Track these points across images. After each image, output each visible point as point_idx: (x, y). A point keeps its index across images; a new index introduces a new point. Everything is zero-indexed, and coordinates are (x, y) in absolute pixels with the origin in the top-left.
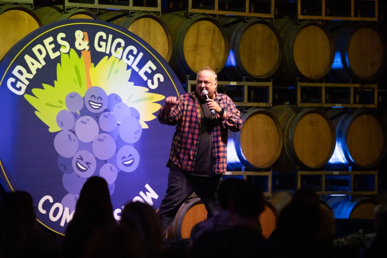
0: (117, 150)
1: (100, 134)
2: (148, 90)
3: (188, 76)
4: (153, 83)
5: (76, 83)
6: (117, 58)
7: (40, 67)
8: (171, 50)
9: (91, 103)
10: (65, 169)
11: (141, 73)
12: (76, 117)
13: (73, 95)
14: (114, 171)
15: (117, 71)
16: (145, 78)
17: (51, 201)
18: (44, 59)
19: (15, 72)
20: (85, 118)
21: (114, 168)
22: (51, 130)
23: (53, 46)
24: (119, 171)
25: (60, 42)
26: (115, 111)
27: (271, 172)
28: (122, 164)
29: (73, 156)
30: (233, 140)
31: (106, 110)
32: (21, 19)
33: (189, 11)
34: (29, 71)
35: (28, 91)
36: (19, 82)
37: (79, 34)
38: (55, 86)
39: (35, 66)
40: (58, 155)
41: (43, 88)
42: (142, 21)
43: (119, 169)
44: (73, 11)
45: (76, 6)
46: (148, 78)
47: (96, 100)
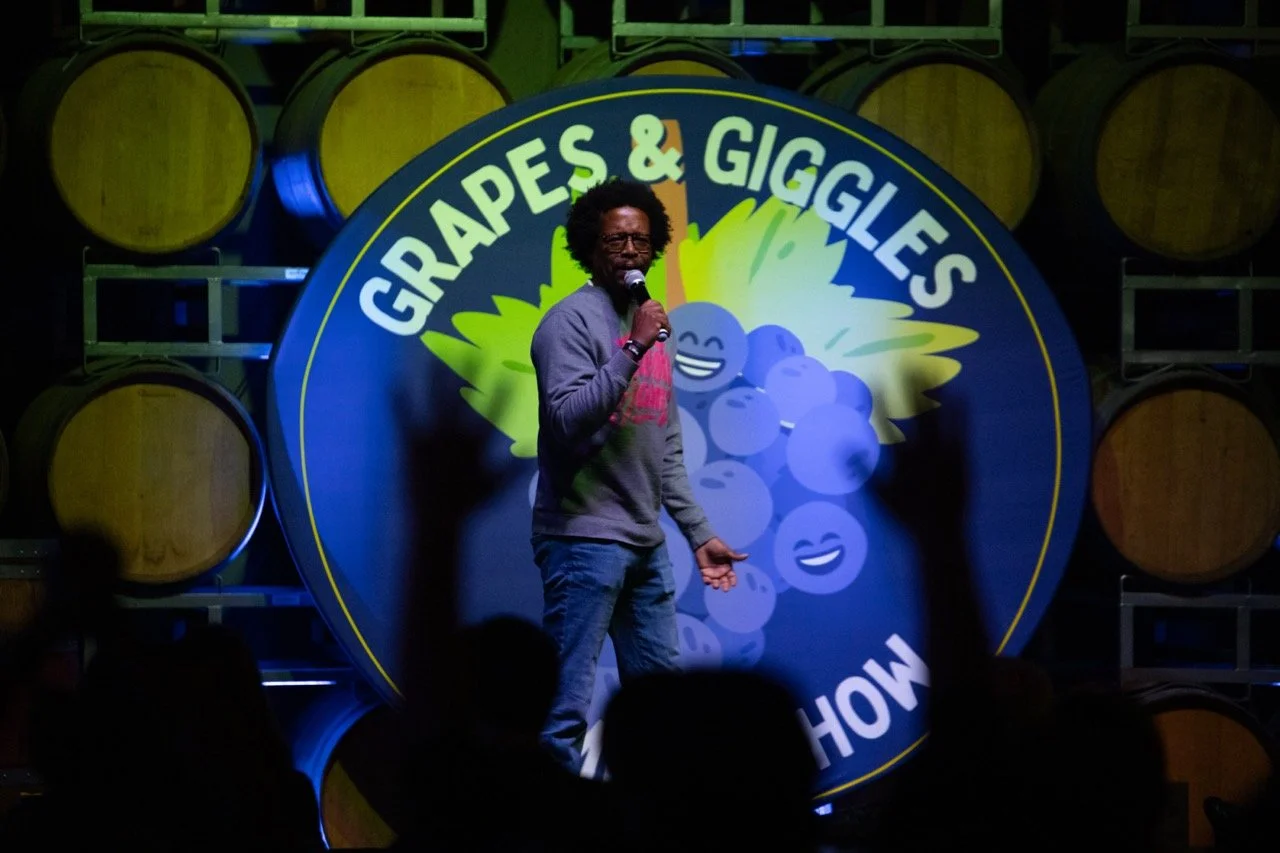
0: (778, 518)
1: (713, 465)
2: (908, 311)
3: (1125, 260)
4: (931, 288)
6: (790, 203)
7: (488, 239)
9: (680, 358)
11: (887, 255)
14: (764, 589)
15: (788, 249)
16: (900, 271)
18: (506, 214)
19: (392, 260)
21: (762, 579)
22: (519, 451)
23: (543, 169)
24: (783, 589)
26: (774, 387)
28: (796, 566)
31: (738, 383)
32: (440, 84)
33: (1129, 32)
34: (445, 255)
35: (439, 320)
36: (404, 293)
37: (646, 129)
38: (541, 302)
41: (493, 310)
42: (919, 76)
43: (782, 581)
44: (645, 50)
45: (653, 34)
46: (914, 271)
47: (699, 350)
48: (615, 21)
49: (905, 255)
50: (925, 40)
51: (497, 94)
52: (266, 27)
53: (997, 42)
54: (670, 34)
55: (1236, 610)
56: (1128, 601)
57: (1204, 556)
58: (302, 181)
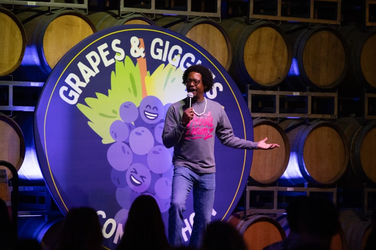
1: (155, 146)
3: (249, 85)
4: (211, 93)
5: (131, 92)
6: (174, 66)
7: (94, 75)
8: (231, 57)
9: (146, 113)
10: (119, 183)
12: (130, 127)
13: (128, 105)
14: (170, 185)
15: (174, 79)
17: (104, 216)
18: (98, 67)
19: (68, 81)
20: (140, 129)
21: (169, 182)
22: (104, 142)
23: (107, 53)
25: (115, 48)
27: (336, 188)
29: (126, 169)
30: (296, 154)
31: (162, 121)
32: (75, 25)
33: (250, 16)
34: (82, 80)
35: (81, 100)
36: (71, 91)
37: (135, 41)
38: (109, 95)
39: (88, 74)
40: (112, 168)
41: (96, 97)
42: (200, 27)
44: (129, 16)
45: (131, 11)
47: (151, 111)
48: (121, 7)
51: (91, 29)
53: (220, 18)
55: (274, 191)
56: (249, 189)
57: (267, 175)
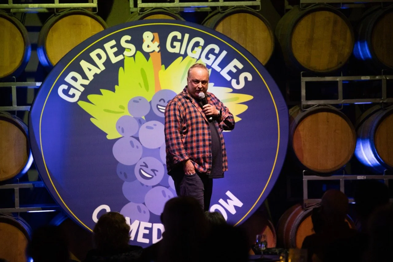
3: (301, 72)
4: (238, 83)
5: (141, 87)
6: (194, 58)
7: (98, 72)
9: (159, 107)
10: (126, 177)
12: (140, 122)
13: (138, 100)
16: (228, 78)
17: (108, 210)
18: (104, 64)
19: (68, 79)
20: (151, 123)
22: (109, 137)
23: (115, 49)
25: (124, 45)
29: (136, 163)
32: (83, 24)
34: (85, 77)
37: (148, 36)
38: (116, 92)
40: (117, 162)
41: (100, 94)
44: (148, 11)
45: (151, 6)
46: (233, 78)
47: (165, 104)
48: (138, 3)
49: (230, 73)
50: (236, 6)
51: (101, 26)
52: (28, 8)
53: (259, 6)
54: (156, 6)
55: (340, 180)
56: (306, 178)
57: (329, 164)
58: (42, 55)
